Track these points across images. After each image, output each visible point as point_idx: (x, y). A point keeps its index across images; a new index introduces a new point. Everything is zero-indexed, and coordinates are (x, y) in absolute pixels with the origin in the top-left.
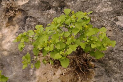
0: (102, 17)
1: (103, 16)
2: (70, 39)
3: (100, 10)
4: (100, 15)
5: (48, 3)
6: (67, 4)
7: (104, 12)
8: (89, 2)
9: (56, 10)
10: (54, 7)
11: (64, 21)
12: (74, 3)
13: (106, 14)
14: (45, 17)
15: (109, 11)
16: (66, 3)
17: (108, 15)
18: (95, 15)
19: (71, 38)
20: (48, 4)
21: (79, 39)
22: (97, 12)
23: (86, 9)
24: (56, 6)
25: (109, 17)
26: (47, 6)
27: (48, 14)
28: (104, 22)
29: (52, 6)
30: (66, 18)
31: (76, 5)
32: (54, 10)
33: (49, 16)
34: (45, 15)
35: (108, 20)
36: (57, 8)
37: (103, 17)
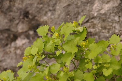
0: (108, 21)
1: (109, 18)
2: (62, 74)
3: (100, 10)
4: (104, 18)
5: (8, 30)
6: (42, 20)
7: (107, 11)
8: (76, 4)
9: (28, 37)
10: (22, 33)
11: (44, 49)
12: (53, 14)
13: (113, 12)
14: (12, 55)
15: (116, 7)
16: (39, 19)
17: (116, 14)
18: (96, 21)
19: (64, 72)
20: (9, 32)
21: (79, 70)
22: (95, 15)
23: (77, 17)
24: (25, 30)
25: (120, 17)
26: (9, 36)
27: (16, 48)
28: (115, 27)
29: (17, 33)
30: (46, 43)
31: (56, 16)
32: (24, 39)
33: (18, 52)
34: (10, 52)
35: (119, 22)
36: (27, 33)
37: (110, 20)
